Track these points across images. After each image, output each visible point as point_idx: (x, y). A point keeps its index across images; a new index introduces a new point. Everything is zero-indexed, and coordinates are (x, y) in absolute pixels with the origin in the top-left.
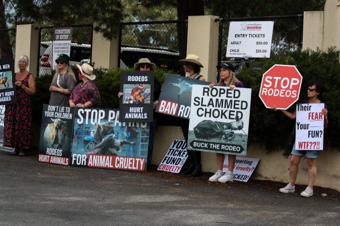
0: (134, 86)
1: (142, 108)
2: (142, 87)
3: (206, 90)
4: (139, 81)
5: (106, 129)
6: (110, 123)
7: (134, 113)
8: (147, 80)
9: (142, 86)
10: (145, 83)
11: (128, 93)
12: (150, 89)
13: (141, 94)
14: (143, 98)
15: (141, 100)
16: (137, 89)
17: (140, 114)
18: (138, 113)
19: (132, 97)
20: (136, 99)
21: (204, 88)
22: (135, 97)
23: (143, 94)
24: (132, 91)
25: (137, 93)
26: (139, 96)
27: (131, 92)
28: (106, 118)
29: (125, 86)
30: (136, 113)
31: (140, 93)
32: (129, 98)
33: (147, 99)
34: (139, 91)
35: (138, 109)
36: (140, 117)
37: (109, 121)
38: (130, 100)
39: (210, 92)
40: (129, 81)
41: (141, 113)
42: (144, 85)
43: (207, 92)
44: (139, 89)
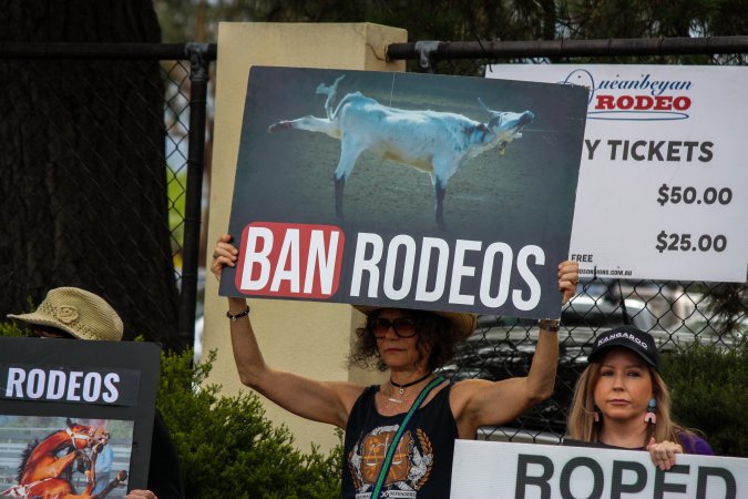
0: (36, 428)
2: (81, 437)
3: (535, 470)
4: (71, 397)
8: (113, 397)
9: (85, 430)
10: (101, 410)
13: (77, 478)
14: (84, 496)
16: (54, 446)
19: (22, 495)
21: (524, 460)
22: (36, 494)
23: (86, 478)
24: (27, 455)
25: (53, 470)
26: (62, 487)
27: (16, 463)
34: (64, 457)
39: (554, 482)
42: (93, 424)
43: (543, 482)
44: (67, 444)
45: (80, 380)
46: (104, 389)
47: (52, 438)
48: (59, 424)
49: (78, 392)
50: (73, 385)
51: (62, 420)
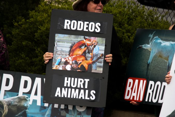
1: (87, 80)
2: (88, 42)
4: (85, 30)
5: (14, 109)
6: (21, 99)
7: (71, 87)
8: (98, 30)
9: (90, 40)
10: (94, 34)
11: (62, 51)
12: (103, 48)
13: (87, 55)
14: (90, 61)
15: (86, 66)
16: (80, 45)
17: (82, 91)
18: (80, 89)
19: (70, 60)
20: (76, 63)
22: (75, 59)
23: (90, 55)
24: (71, 47)
25: (80, 52)
26: (83, 58)
27: (68, 49)
28: (15, 89)
29: (58, 37)
30: (75, 88)
31: (85, 52)
32: (63, 60)
33: (98, 64)
35: (80, 82)
36: (82, 96)
37: (20, 94)
38: (66, 63)
40: (67, 30)
41: (85, 90)
42: (92, 38)
44: (84, 44)
45: (88, 25)
46: (95, 28)
47: (79, 42)
48: (81, 38)
49: (87, 28)
50: (86, 26)
51: (82, 37)
